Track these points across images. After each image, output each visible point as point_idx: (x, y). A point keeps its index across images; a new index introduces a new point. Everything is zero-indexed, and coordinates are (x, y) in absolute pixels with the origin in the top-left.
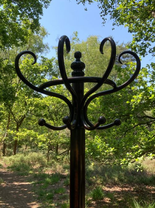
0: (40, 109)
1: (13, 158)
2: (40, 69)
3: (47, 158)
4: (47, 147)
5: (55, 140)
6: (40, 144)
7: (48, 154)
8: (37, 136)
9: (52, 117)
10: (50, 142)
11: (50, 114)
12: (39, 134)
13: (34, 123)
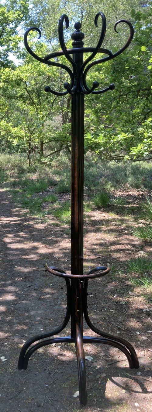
0: (13, 86)
2: (9, 18)
3: (28, 161)
4: (26, 145)
5: (38, 134)
6: (15, 142)
7: (29, 155)
8: (11, 128)
9: (32, 99)
10: (32, 137)
11: (28, 94)
12: (14, 127)
13: (3, 109)
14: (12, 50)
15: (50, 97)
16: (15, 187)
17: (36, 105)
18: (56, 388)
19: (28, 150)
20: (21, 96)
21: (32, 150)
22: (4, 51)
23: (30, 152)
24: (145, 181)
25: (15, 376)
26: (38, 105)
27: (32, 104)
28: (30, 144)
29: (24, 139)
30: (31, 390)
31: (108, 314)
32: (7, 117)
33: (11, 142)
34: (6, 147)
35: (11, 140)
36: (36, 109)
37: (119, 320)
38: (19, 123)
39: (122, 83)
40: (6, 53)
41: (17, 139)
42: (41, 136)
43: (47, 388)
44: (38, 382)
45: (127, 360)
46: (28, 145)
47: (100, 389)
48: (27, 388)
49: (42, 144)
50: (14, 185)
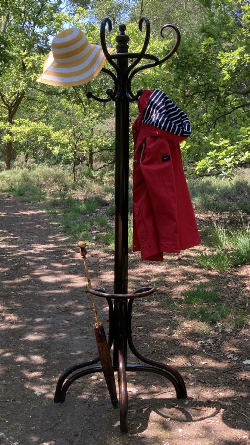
1: (8, 176)
3: (73, 175)
4: (71, 154)
5: (87, 140)
6: (57, 150)
7: (74, 168)
8: (52, 132)
9: (78, 96)
10: (78, 144)
11: (74, 89)
12: (55, 130)
13: (41, 107)
14: (53, 33)
15: (102, 94)
16: (56, 207)
17: (84, 103)
18: (96, 419)
19: (74, 161)
20: (65, 92)
21: (78, 161)
22: (43, 33)
23: (76, 164)
24: (216, 201)
25: (51, 410)
26: (86, 104)
27: (79, 101)
28: (75, 152)
29: (68, 147)
30: (68, 422)
31: (159, 346)
32: (47, 117)
33: (51, 151)
34: (44, 156)
35: (51, 148)
36: (84, 109)
37: (170, 352)
38: (62, 126)
39: (188, 81)
40: (47, 37)
41: (59, 146)
42: (90, 144)
43: (86, 419)
44: (76, 415)
45: (175, 392)
46: (73, 155)
47: (144, 419)
48: (64, 420)
49: (92, 154)
50: (54, 204)
